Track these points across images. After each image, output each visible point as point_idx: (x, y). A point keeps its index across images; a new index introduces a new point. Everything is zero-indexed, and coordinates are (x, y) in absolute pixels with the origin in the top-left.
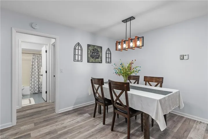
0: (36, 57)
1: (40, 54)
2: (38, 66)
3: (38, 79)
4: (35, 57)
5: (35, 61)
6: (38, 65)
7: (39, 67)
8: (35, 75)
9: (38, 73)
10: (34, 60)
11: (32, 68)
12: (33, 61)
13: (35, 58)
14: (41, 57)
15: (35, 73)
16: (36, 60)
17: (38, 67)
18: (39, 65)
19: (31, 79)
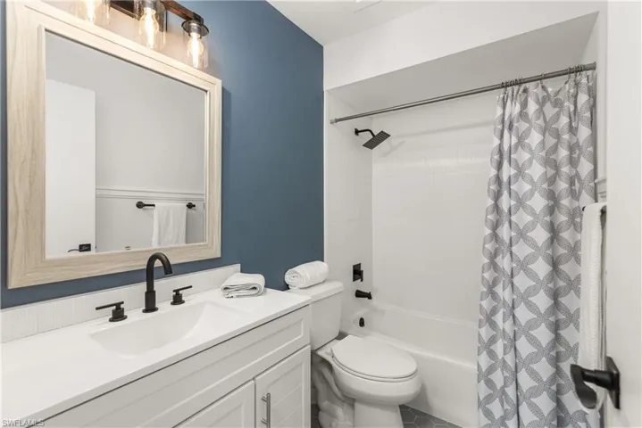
0: (532, 107)
1: (579, 70)
2: (553, 197)
3: (556, 327)
4: (517, 108)
5: (520, 142)
6: (552, 181)
7: (565, 202)
8: (522, 281)
9: (555, 264)
10: (509, 140)
11: (497, 208)
12: (500, 147)
13: (523, 115)
14: (592, 93)
15: (524, 266)
16: (535, 138)
17: (553, 206)
18: (562, 185)
19: (487, 304)
